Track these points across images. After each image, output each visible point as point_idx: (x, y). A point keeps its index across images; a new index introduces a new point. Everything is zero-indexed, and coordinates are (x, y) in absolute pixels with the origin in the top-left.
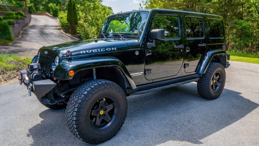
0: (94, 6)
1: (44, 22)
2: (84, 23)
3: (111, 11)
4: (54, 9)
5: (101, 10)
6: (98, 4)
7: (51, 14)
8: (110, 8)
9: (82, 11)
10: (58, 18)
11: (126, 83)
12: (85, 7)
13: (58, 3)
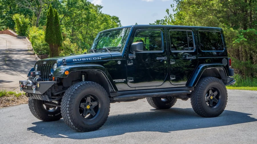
0: (87, 17)
1: (5, 45)
2: (71, 44)
3: (118, 23)
4: (21, 23)
5: (99, 23)
6: (95, 13)
7: (15, 32)
8: (116, 19)
9: (67, 25)
10: (27, 38)
11: (110, 88)
12: (72, 19)
13: (27, 13)
